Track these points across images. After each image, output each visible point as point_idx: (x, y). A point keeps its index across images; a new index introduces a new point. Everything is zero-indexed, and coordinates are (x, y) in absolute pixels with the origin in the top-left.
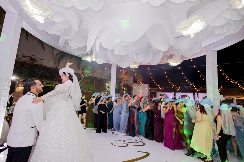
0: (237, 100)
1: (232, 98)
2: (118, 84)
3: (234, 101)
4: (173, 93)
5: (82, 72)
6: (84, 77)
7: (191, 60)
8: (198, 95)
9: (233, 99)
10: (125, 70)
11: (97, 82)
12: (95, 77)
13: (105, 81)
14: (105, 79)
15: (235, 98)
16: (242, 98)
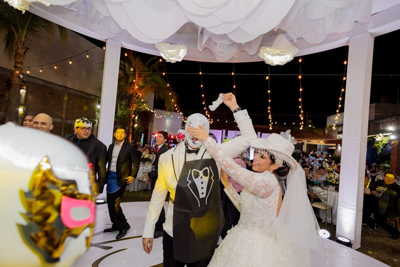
0: (307, 145)
1: (301, 142)
2: (122, 107)
3: (303, 146)
4: (224, 131)
5: (16, 62)
7: (300, 60)
8: (261, 136)
9: (303, 144)
10: (139, 77)
11: (72, 99)
12: (67, 86)
13: (92, 99)
14: (93, 94)
15: (306, 142)
16: (314, 142)
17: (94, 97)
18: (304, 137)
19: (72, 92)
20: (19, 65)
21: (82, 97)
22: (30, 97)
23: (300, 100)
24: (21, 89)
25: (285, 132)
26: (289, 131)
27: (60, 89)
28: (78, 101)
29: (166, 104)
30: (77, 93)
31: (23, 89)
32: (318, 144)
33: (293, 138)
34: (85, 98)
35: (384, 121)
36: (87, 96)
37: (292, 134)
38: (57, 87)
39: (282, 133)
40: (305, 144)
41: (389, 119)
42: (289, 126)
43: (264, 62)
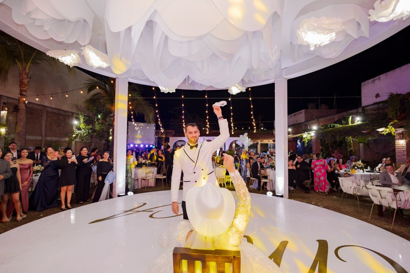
0: (261, 144)
1: (256, 142)
3: (258, 145)
6: (27, 102)
7: (250, 89)
9: (257, 143)
11: (49, 117)
12: (44, 105)
13: (69, 116)
14: (69, 110)
15: (259, 142)
16: (265, 141)
17: (70, 114)
18: (258, 138)
19: (49, 110)
20: (24, 93)
21: (59, 114)
22: (11, 118)
23: (252, 113)
24: (3, 110)
25: (243, 135)
26: (246, 134)
27: (39, 108)
28: (55, 118)
29: (145, 118)
30: (54, 111)
31: (5, 110)
32: (269, 143)
33: (250, 139)
34: (63, 115)
35: (310, 122)
36: (63, 113)
37: (249, 136)
38: (36, 107)
39: (241, 136)
40: (259, 143)
41: (313, 121)
42: (246, 130)
43: (227, 90)
